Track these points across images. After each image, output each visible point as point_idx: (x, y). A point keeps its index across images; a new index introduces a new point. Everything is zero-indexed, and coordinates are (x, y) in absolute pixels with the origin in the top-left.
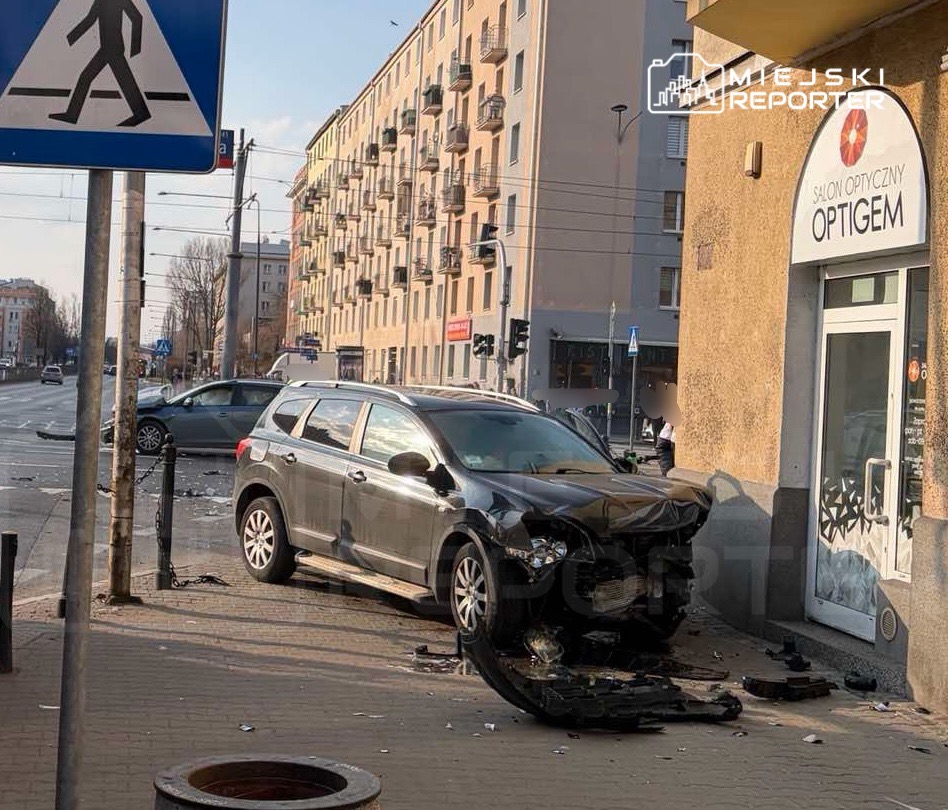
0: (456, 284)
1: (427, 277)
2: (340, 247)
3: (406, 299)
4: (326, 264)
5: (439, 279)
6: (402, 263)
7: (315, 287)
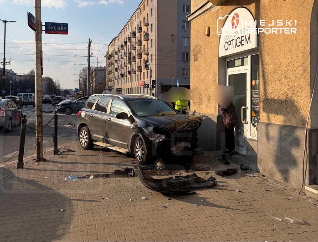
0: (141, 74)
1: (135, 73)
2: (116, 67)
3: (131, 77)
4: (114, 71)
5: (137, 73)
6: (130, 70)
7: (111, 76)
